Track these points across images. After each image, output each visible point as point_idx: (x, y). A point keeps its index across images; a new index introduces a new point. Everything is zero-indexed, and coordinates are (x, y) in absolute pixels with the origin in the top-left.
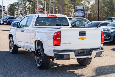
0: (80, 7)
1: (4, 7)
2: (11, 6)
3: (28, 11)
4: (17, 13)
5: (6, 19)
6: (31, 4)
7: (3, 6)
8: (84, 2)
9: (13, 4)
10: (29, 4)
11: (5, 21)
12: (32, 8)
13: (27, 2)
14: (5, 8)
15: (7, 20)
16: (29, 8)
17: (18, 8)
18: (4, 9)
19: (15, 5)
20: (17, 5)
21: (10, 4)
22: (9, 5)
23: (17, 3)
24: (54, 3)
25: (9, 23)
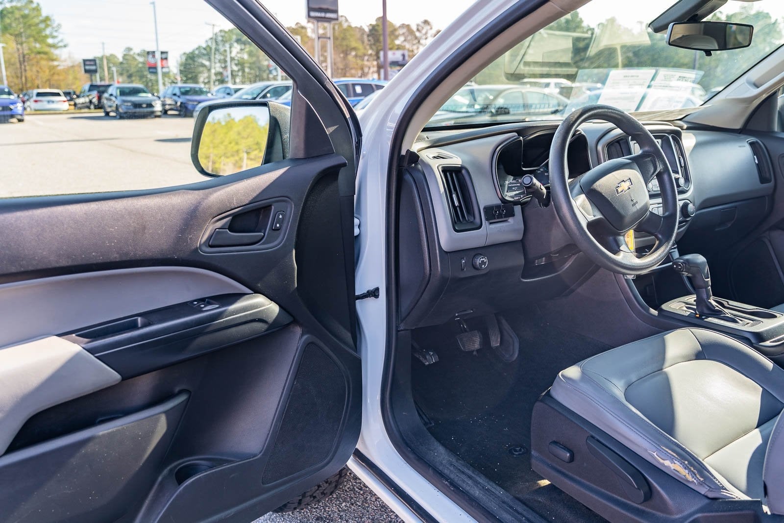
0: (394, 54)
1: (164, 56)
2: (186, 60)
3: (239, 71)
4: (206, 81)
5: (175, 95)
6: (247, 50)
7: (162, 53)
8: (405, 40)
9: (193, 53)
10: (241, 50)
11: (169, 101)
12: (250, 63)
13: (235, 45)
14: (166, 59)
15: (175, 98)
16: (241, 64)
17: (207, 63)
18: (164, 62)
19: (199, 56)
20: (204, 55)
21: (185, 53)
22: (181, 57)
23: (205, 49)
24: (330, 38)
25: (186, 108)
